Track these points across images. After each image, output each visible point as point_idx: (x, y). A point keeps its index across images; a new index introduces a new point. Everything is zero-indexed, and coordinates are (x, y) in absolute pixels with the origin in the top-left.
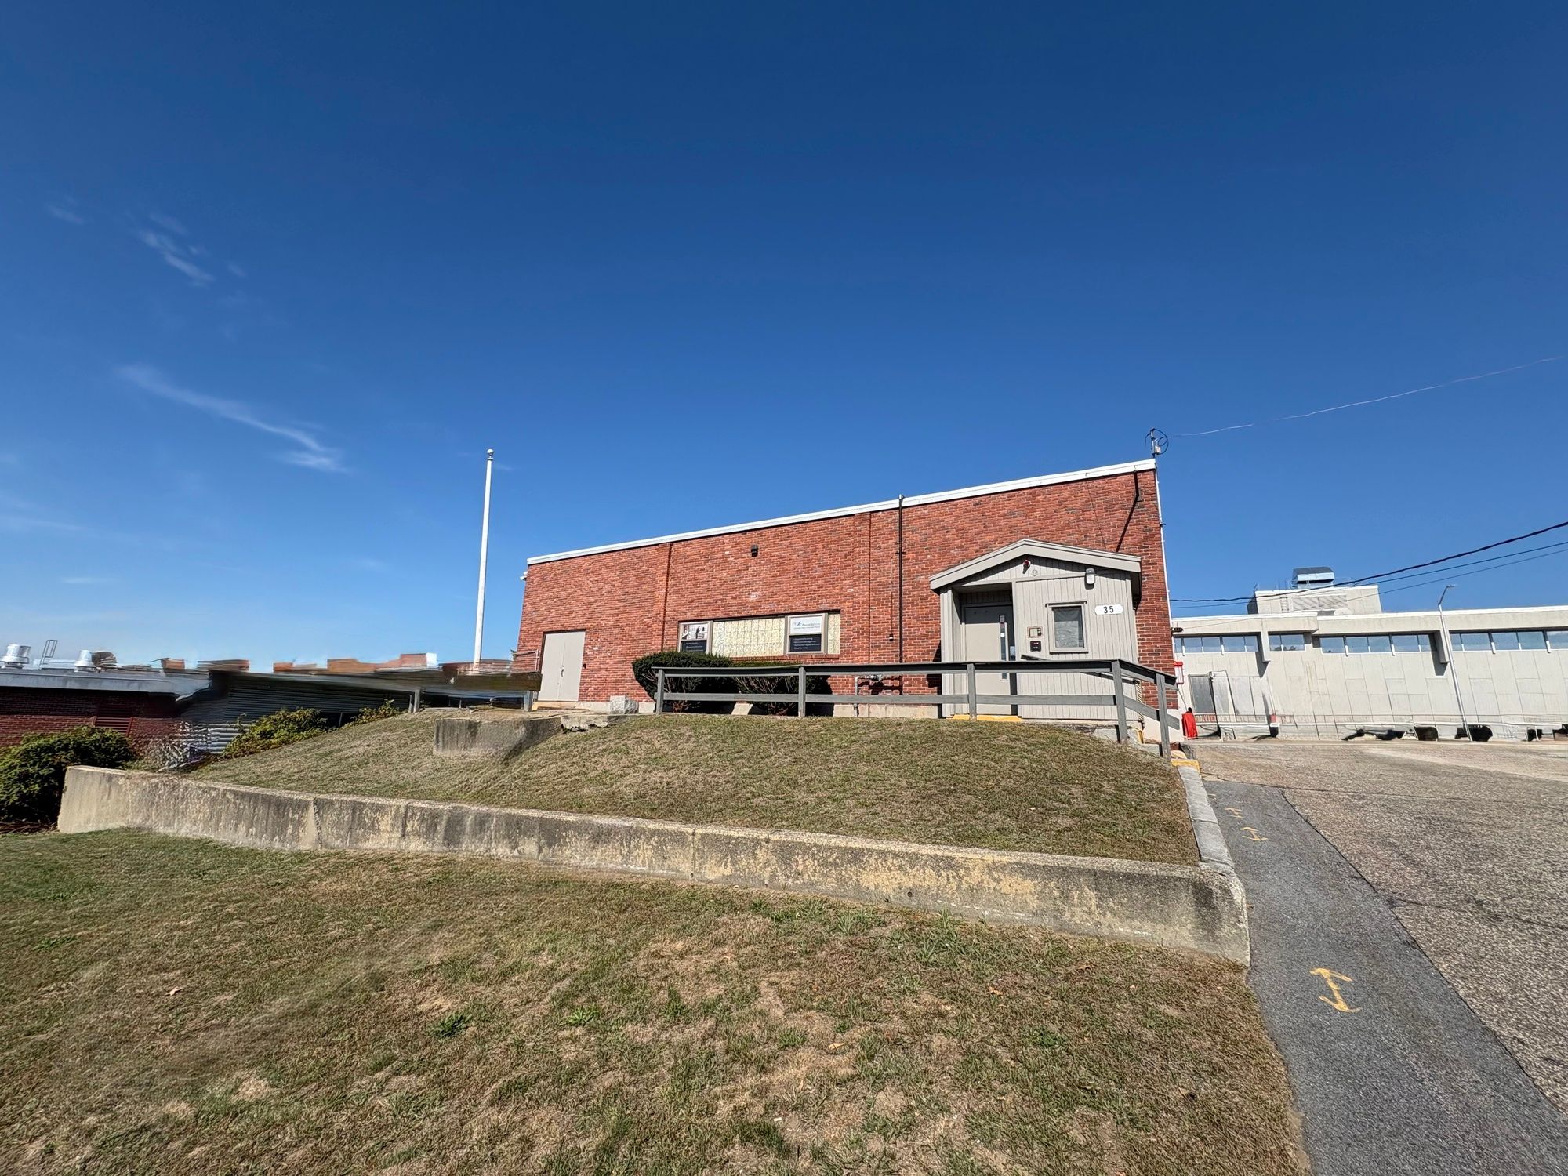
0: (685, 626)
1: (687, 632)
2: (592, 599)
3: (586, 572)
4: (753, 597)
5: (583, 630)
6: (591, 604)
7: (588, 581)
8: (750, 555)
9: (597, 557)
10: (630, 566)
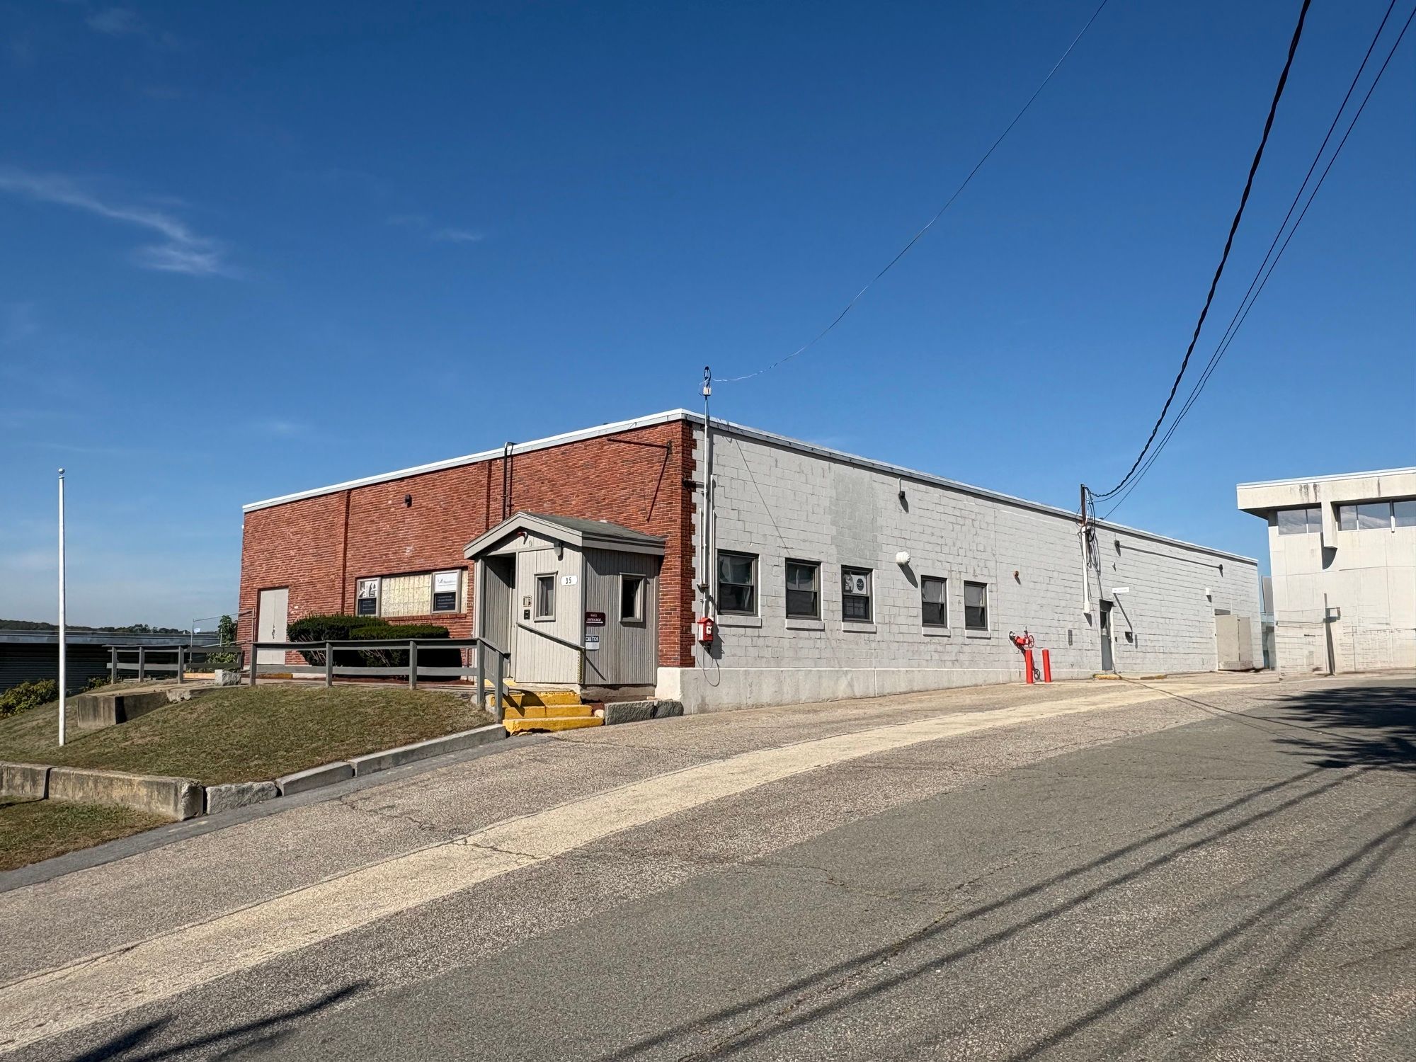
0: (361, 583)
1: (363, 590)
2: (292, 553)
3: (289, 522)
4: (408, 551)
5: (286, 587)
6: (292, 558)
7: (288, 531)
8: (405, 505)
9: (295, 505)
10: (320, 515)
